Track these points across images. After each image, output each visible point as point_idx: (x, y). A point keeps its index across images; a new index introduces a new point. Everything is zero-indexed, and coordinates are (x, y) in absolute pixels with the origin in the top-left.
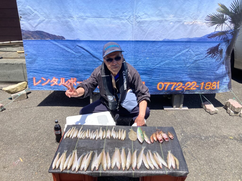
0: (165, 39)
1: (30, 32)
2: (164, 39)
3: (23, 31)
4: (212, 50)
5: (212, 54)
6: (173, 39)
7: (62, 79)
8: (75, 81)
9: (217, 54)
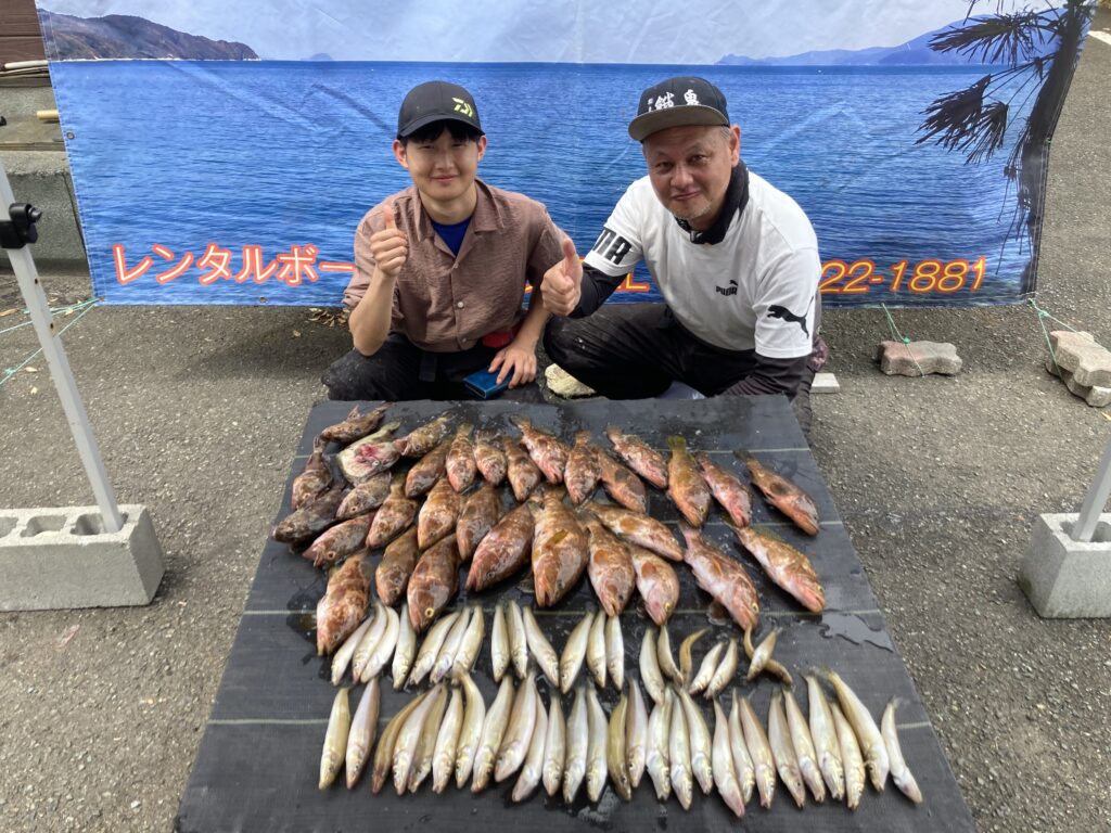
0: (731, 55)
1: (82, 25)
2: (724, 58)
3: (47, 17)
4: (952, 106)
5: (951, 130)
6: (769, 58)
7: (247, 251)
8: (311, 259)
9: (973, 128)
